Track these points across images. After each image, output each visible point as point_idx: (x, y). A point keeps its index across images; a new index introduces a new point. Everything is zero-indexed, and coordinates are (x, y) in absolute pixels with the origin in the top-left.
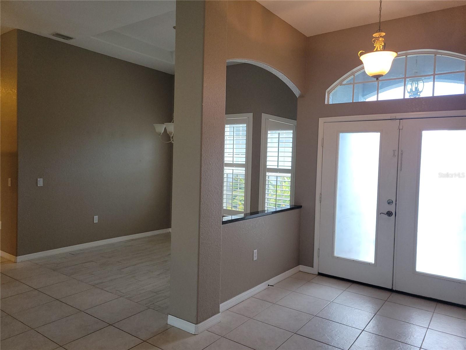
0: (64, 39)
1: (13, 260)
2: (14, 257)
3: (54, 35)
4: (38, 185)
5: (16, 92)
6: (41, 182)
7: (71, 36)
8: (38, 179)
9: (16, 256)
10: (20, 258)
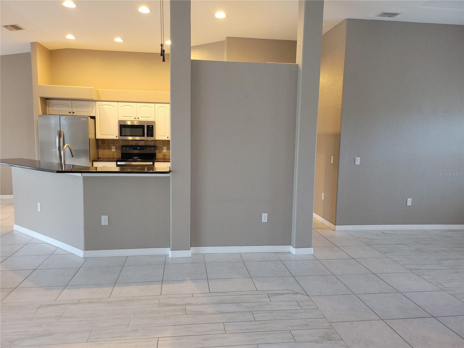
0: (389, 17)
1: (333, 228)
2: (334, 225)
3: (380, 15)
4: (356, 164)
5: (342, 78)
6: (358, 161)
7: (397, 13)
8: (356, 158)
9: (336, 225)
10: (338, 228)
